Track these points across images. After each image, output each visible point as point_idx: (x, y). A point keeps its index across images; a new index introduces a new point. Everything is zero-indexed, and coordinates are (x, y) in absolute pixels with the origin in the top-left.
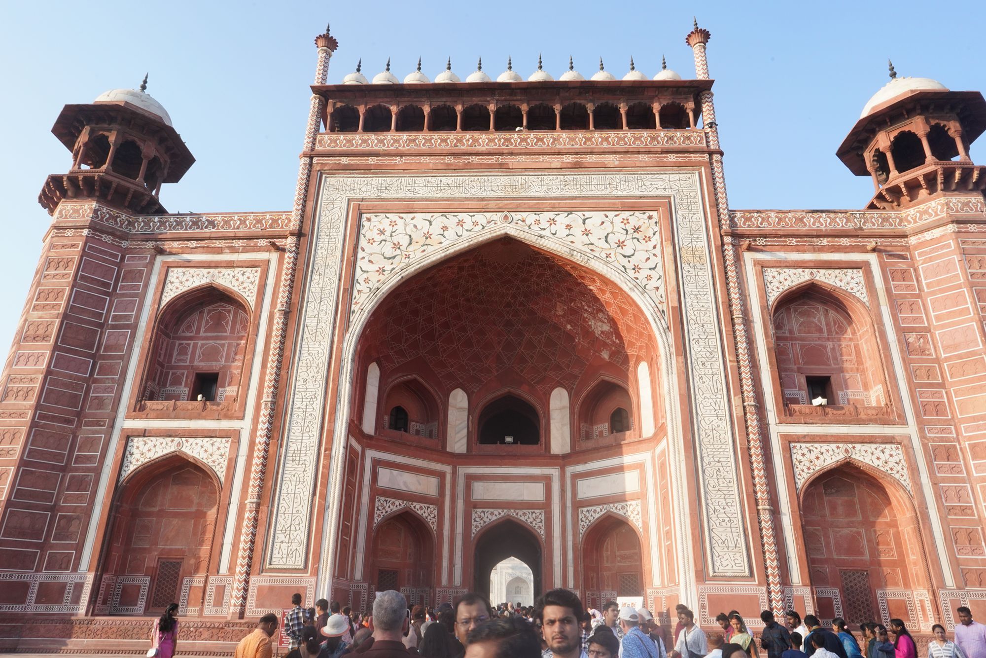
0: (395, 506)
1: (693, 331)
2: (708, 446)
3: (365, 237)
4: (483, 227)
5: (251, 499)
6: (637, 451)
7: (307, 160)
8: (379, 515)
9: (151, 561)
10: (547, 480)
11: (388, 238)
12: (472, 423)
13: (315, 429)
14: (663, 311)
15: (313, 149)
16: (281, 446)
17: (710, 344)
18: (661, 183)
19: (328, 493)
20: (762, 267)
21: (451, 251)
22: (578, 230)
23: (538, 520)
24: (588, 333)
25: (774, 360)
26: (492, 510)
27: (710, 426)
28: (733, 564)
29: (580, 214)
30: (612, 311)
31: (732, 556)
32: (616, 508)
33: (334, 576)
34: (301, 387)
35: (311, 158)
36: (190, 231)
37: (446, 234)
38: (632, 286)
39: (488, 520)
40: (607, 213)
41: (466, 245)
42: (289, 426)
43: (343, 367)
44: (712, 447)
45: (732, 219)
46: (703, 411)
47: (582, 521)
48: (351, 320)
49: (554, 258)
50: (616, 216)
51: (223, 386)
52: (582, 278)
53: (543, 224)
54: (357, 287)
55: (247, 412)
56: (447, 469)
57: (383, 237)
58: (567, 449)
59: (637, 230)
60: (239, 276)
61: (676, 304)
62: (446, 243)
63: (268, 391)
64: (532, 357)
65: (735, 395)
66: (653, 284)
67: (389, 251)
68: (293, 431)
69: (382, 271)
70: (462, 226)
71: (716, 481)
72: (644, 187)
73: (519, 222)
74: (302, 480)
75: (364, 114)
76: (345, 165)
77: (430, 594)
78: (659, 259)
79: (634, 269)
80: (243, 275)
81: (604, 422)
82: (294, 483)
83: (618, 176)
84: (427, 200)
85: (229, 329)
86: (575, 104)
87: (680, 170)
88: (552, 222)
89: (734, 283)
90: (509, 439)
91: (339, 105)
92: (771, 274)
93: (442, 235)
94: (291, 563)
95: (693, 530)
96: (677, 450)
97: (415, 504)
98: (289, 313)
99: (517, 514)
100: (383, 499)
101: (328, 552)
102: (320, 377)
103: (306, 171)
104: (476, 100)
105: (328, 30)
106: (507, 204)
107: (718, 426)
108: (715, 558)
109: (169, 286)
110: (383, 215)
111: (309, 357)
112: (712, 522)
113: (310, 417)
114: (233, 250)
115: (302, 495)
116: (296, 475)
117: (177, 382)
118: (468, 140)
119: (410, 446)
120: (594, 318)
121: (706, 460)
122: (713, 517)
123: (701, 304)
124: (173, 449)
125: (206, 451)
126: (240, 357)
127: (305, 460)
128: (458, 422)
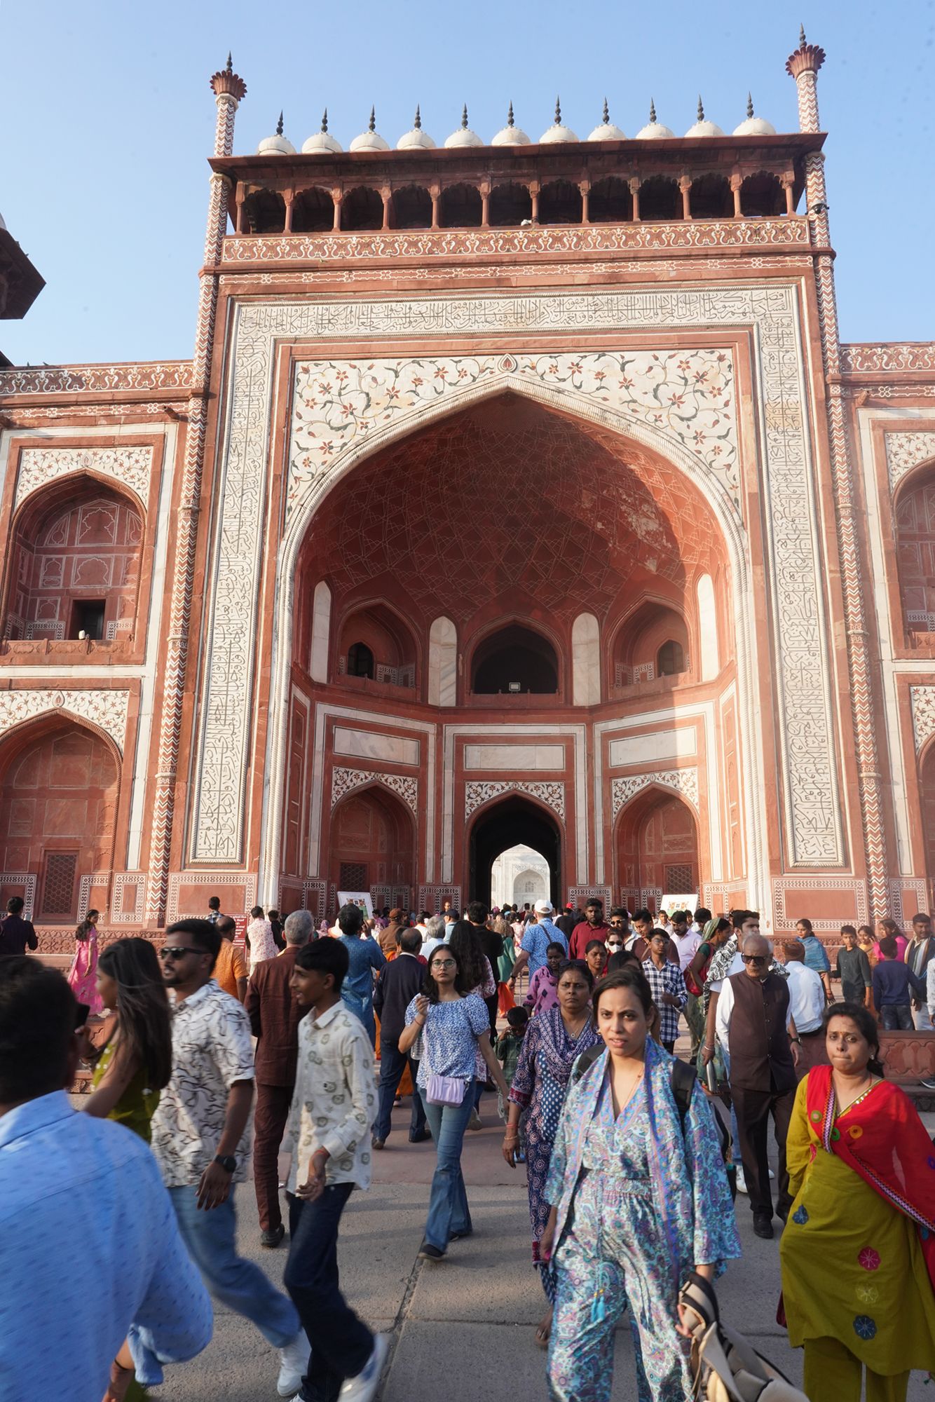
0: (361, 779)
1: (779, 528)
2: (794, 692)
3: (301, 397)
4: (474, 379)
5: (163, 773)
6: (693, 701)
7: (211, 279)
8: (338, 792)
9: (35, 854)
10: (568, 742)
11: (336, 399)
12: (463, 664)
13: (245, 676)
14: (736, 500)
15: (218, 262)
16: (199, 700)
17: (803, 547)
18: (739, 304)
19: (267, 764)
20: (885, 431)
21: (428, 415)
22: (613, 380)
23: (557, 796)
24: (626, 534)
25: (895, 569)
26: (492, 783)
27: (798, 664)
28: (822, 850)
29: (617, 355)
30: (662, 501)
31: (821, 840)
32: (664, 778)
33: (280, 872)
34: (221, 618)
35: (217, 276)
36: (47, 393)
37: (420, 389)
38: (691, 464)
39: (487, 797)
40: (657, 353)
41: (449, 406)
42: (209, 673)
43: (279, 589)
44: (800, 693)
45: (843, 358)
46: (789, 643)
47: (616, 796)
48: (287, 521)
49: (577, 424)
50: (670, 357)
51: (114, 619)
52: (620, 452)
53: (564, 372)
54: (294, 472)
55: (148, 654)
56: (430, 728)
57: (327, 397)
58: (596, 699)
59: (701, 378)
60: (124, 458)
61: (756, 489)
62: (420, 405)
63: (176, 624)
64: (546, 570)
65: (835, 621)
66: (722, 459)
67: (337, 418)
68: (214, 679)
69: (328, 448)
70: (443, 377)
71: (804, 740)
72: (713, 311)
73: (527, 370)
74: (230, 746)
75: (291, 204)
76: (267, 286)
77: (411, 894)
78: (732, 423)
79: (695, 438)
80: (129, 457)
81: (650, 660)
82: (219, 750)
83: (674, 295)
84: (390, 338)
85: (115, 536)
86: (611, 179)
87: (768, 283)
88: (575, 368)
89: (842, 456)
90: (515, 686)
91: (253, 189)
92: (896, 442)
93: (414, 392)
94: (222, 856)
95: (769, 806)
96: (749, 698)
97: (386, 776)
98: (198, 512)
99: (527, 788)
100: (343, 770)
101: (271, 841)
102: (247, 603)
103: (210, 297)
104: (460, 177)
105: (230, 64)
106: (507, 343)
107: (810, 664)
108: (798, 843)
109: (24, 476)
110: (326, 363)
111: (231, 576)
112: (795, 796)
113: (236, 660)
114: (112, 420)
115: (231, 766)
116: (222, 740)
117: (47, 613)
118: (449, 243)
119: (378, 697)
120: (636, 512)
121: (790, 711)
122: (798, 789)
123: (792, 489)
124: (51, 707)
125: (96, 709)
126: (133, 576)
127: (233, 719)
128: (443, 664)
